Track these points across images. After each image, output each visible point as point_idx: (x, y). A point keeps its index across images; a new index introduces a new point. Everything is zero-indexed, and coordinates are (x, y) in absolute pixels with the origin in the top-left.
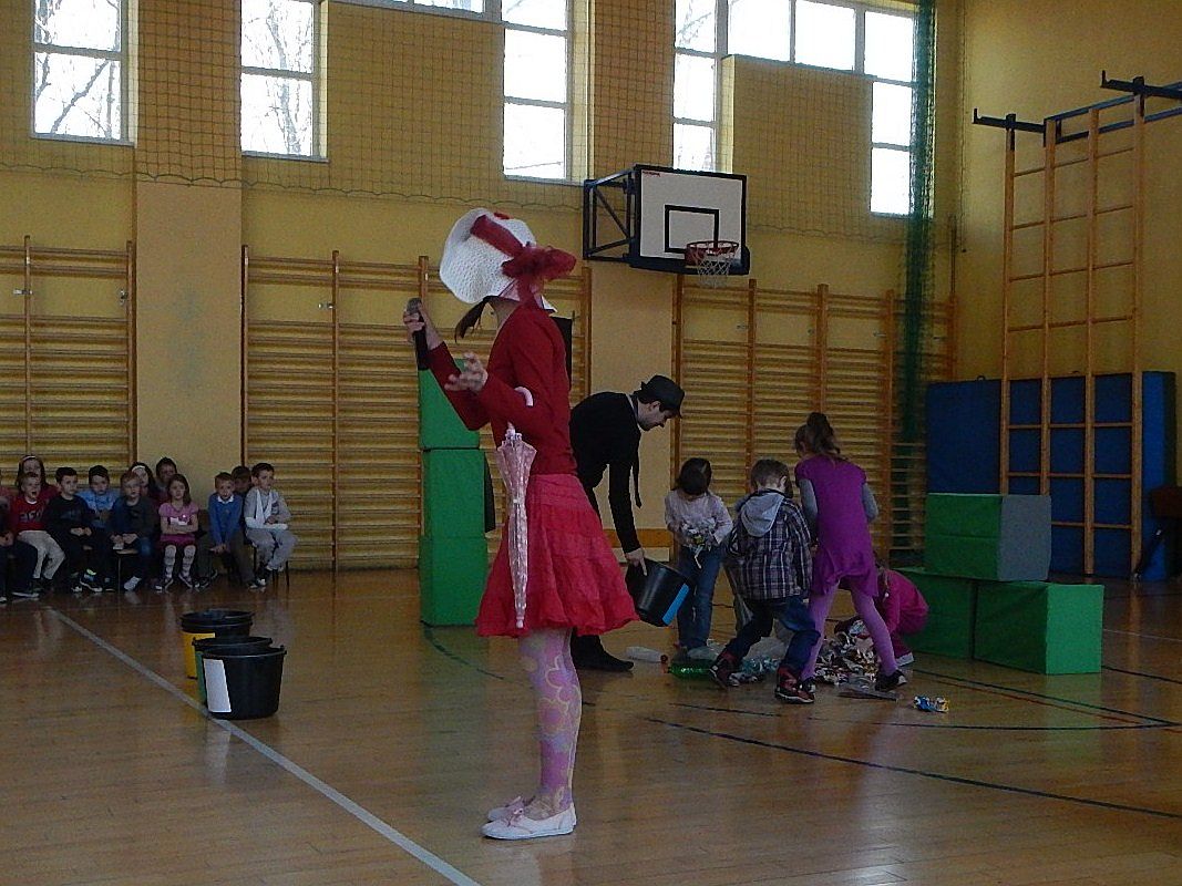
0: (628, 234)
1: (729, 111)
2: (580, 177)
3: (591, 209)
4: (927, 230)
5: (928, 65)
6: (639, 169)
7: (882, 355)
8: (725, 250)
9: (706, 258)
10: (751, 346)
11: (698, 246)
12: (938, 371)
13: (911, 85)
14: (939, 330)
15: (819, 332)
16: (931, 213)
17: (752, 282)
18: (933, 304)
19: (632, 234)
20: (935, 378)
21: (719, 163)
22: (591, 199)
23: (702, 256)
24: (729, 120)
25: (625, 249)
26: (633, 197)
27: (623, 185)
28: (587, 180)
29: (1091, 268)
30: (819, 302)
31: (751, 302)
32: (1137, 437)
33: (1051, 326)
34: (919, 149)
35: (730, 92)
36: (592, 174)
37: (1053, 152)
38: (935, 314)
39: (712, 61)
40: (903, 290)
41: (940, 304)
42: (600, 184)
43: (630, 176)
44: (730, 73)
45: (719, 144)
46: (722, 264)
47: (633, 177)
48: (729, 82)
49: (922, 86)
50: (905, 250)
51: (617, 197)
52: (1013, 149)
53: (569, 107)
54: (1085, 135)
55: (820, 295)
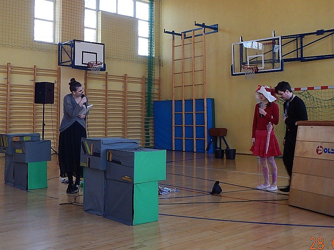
0: (71, 59)
1: (100, 26)
2: (57, 42)
3: (61, 51)
4: (153, 61)
5: (152, 17)
6: (74, 40)
7: (142, 93)
8: (99, 64)
9: (94, 66)
10: (106, 91)
11: (91, 63)
12: (156, 98)
13: (148, 21)
14: (156, 87)
15: (125, 87)
16: (154, 56)
17: (107, 73)
18: (155, 80)
19: (72, 59)
20: (156, 99)
21: (97, 40)
22: (61, 48)
23: (92, 66)
24: (100, 28)
25: (71, 63)
26: (73, 48)
27: (70, 45)
28: (60, 43)
29: (193, 71)
30: (125, 79)
31: (106, 79)
32: (206, 115)
33: (184, 86)
34: (151, 39)
35: (100, 21)
36: (61, 41)
37: (184, 41)
38: (155, 82)
39: (95, 12)
40: (147, 76)
41: (157, 80)
42: (63, 44)
43: (72, 42)
44: (100, 15)
45: (97, 35)
46: (98, 68)
47: (73, 43)
48: (100, 18)
49: (151, 22)
50: (147, 65)
51: (68, 48)
52: (174, 40)
53: (54, 22)
54: (191, 37)
55: (125, 77)
